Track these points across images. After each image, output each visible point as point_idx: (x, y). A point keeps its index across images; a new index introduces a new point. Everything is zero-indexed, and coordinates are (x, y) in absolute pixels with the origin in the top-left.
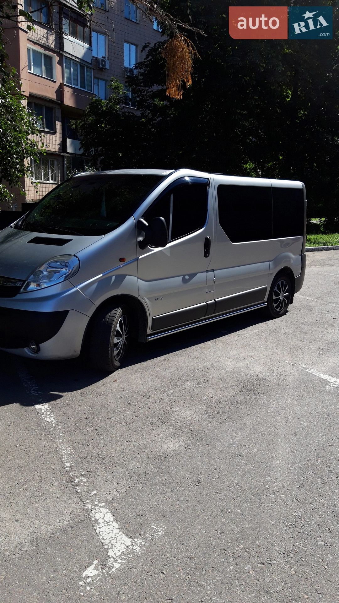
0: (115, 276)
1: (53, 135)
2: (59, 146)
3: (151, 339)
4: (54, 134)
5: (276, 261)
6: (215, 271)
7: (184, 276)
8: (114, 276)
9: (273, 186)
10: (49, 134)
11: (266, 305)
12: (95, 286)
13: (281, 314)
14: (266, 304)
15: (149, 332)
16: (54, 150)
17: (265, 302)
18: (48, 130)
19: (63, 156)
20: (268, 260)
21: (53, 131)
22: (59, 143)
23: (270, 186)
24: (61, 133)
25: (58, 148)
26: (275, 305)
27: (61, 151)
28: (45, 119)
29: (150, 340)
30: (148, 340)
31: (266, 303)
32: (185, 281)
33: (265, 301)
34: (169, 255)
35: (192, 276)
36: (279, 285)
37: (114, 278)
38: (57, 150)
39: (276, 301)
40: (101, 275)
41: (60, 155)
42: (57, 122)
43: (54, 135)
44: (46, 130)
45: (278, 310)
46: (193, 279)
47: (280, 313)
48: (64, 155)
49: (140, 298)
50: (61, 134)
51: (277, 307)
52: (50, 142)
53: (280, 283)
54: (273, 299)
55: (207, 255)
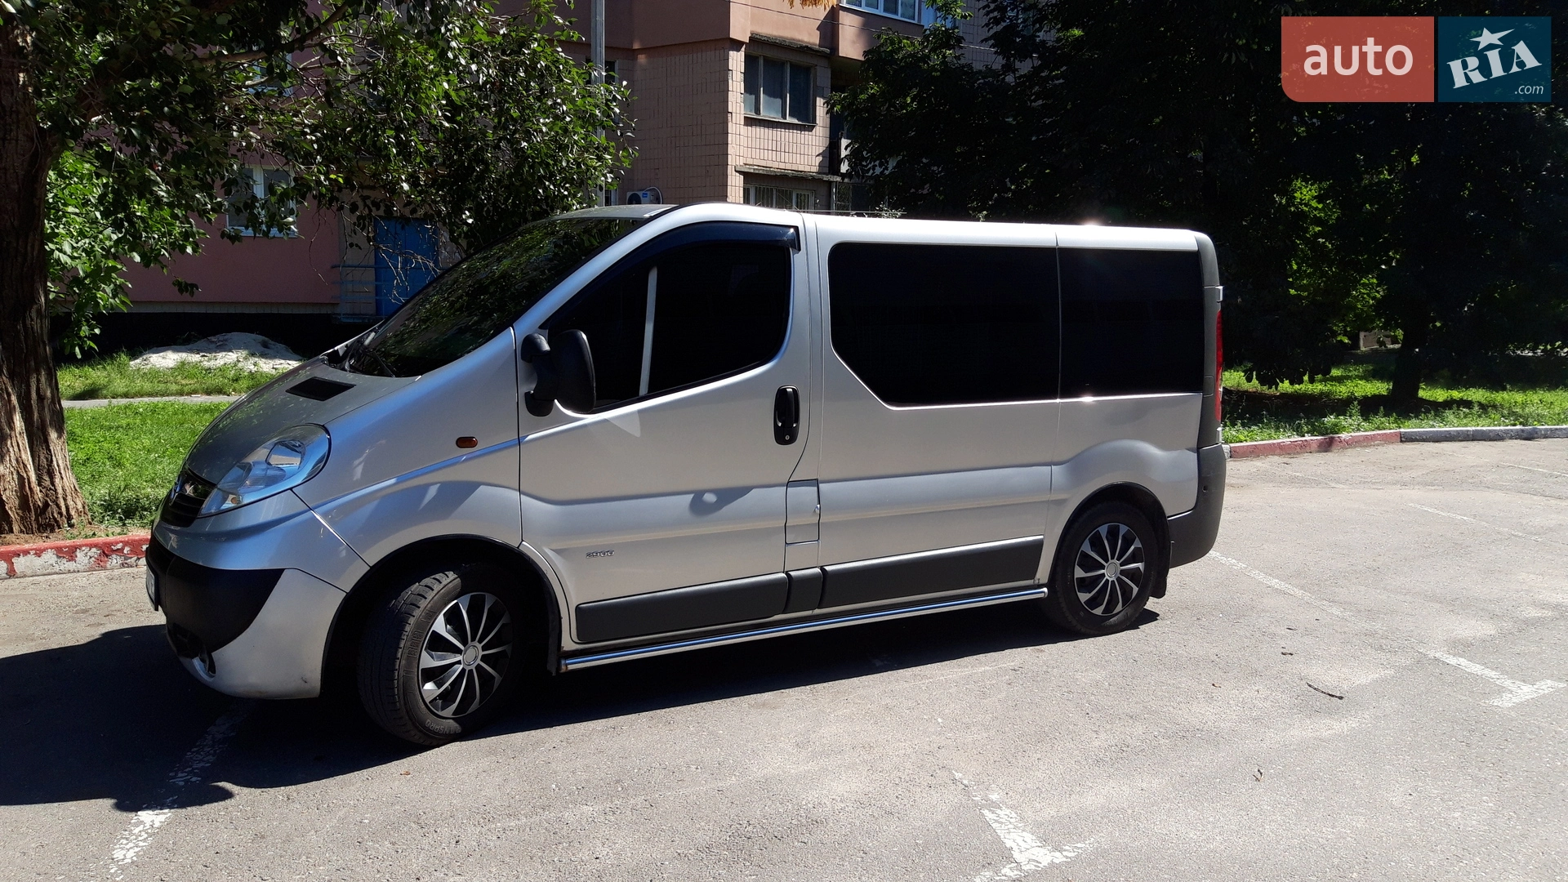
0: (439, 485)
1: (807, 133)
2: (821, 158)
3: (574, 665)
4: (811, 128)
5: (1077, 466)
6: (820, 485)
7: (698, 495)
8: (436, 483)
9: (1061, 245)
10: (795, 131)
11: (1042, 595)
12: (370, 507)
13: (1112, 626)
14: (1044, 592)
15: (569, 642)
16: (807, 169)
17: (1040, 586)
18: (795, 121)
19: (830, 183)
20: (1048, 459)
21: (806, 121)
22: (821, 151)
23: (1054, 244)
24: (828, 126)
25: (817, 164)
26: (1084, 597)
27: (827, 170)
28: (788, 95)
29: (571, 667)
30: (563, 667)
31: (1045, 590)
32: (699, 506)
33: (1041, 582)
34: (637, 434)
35: (728, 495)
36: (1098, 536)
37: (432, 492)
38: (815, 169)
39: (1086, 584)
40: (393, 481)
41: (821, 180)
42: (818, 99)
43: (810, 133)
44: (789, 120)
45: (1099, 611)
46: (732, 504)
47: (1108, 623)
48: (831, 180)
49: (528, 548)
50: (828, 130)
51: (1093, 602)
52: (799, 150)
53: (1103, 530)
54: (1075, 577)
55: (787, 438)
